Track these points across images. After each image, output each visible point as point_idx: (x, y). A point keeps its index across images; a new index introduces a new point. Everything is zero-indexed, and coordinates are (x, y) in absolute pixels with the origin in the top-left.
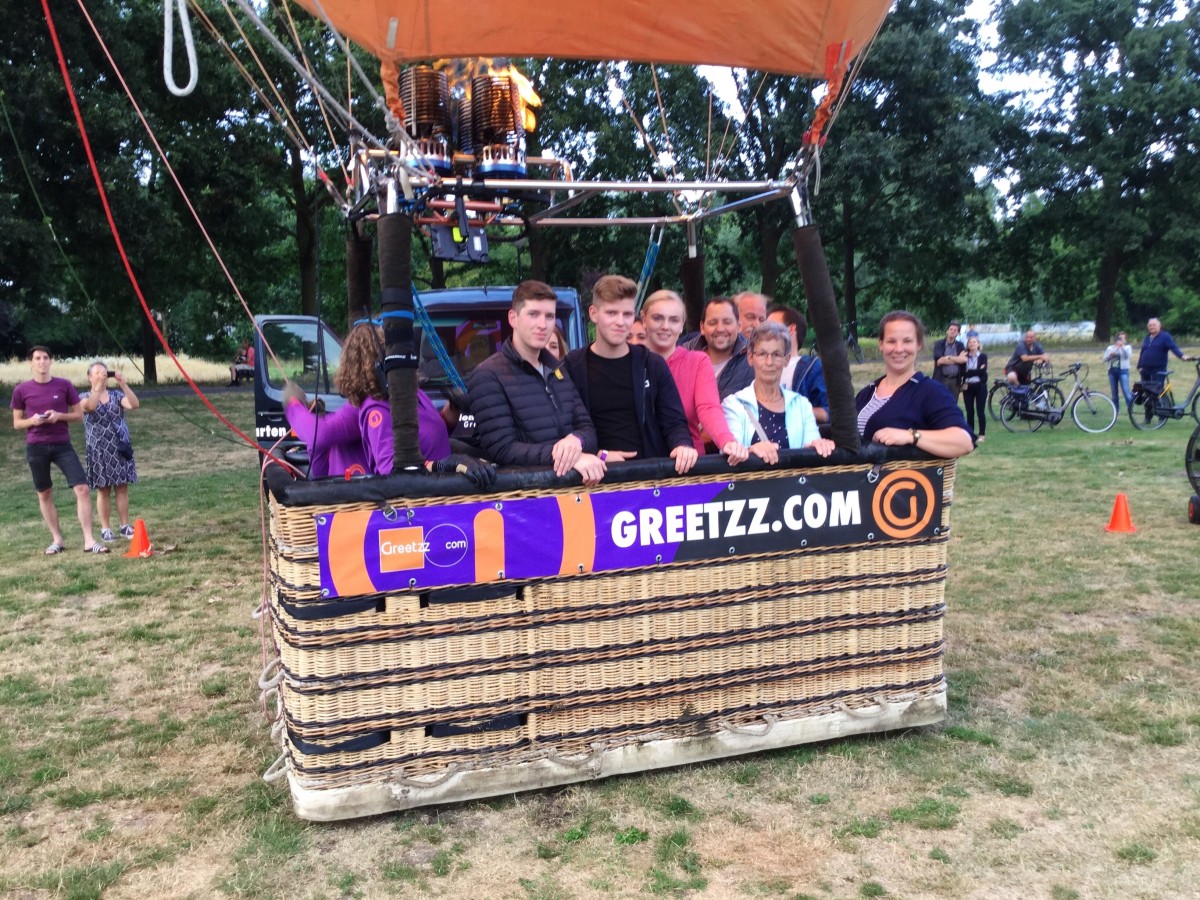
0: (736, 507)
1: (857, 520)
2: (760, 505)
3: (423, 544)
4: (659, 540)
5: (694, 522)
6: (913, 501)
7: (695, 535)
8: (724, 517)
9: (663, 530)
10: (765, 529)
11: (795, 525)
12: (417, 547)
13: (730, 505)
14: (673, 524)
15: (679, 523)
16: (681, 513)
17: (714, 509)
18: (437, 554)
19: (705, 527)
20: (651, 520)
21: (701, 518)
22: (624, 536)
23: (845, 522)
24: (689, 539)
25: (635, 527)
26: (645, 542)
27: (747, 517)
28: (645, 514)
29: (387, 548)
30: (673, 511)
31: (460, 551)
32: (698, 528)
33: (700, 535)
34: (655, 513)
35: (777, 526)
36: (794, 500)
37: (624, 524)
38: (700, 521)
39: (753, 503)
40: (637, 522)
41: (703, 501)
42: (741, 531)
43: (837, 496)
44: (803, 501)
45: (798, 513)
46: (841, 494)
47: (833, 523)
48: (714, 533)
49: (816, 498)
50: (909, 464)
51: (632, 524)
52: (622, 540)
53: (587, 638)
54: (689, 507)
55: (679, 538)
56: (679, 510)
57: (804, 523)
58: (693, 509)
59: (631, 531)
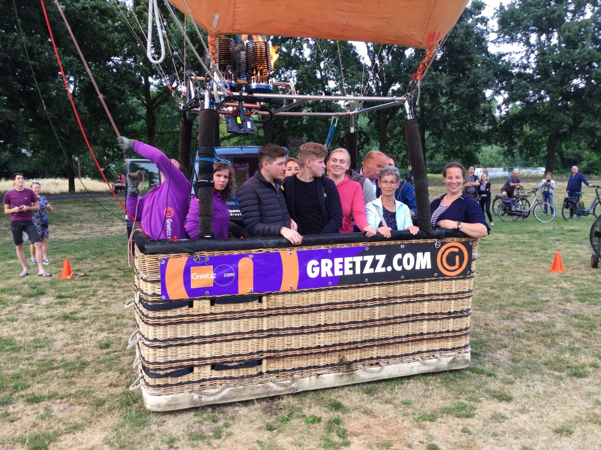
0: (369, 259)
1: (429, 267)
2: (381, 258)
3: (213, 274)
4: (330, 274)
5: (348, 266)
6: (457, 258)
7: (348, 272)
8: (363, 264)
9: (333, 270)
10: (383, 270)
11: (398, 268)
12: (210, 276)
13: (366, 258)
14: (338, 266)
15: (341, 266)
16: (342, 261)
17: (358, 260)
18: (219, 280)
19: (353, 269)
20: (327, 265)
21: (352, 264)
22: (313, 272)
23: (423, 267)
24: (345, 274)
25: (318, 268)
26: (323, 275)
27: (375, 264)
28: (324, 261)
29: (194, 276)
30: (338, 260)
31: (231, 278)
32: (350, 269)
33: (351, 273)
34: (329, 261)
35: (389, 269)
36: (399, 256)
37: (313, 266)
38: (351, 266)
39: (378, 257)
40: (319, 266)
41: (353, 256)
42: (372, 271)
43: (419, 255)
44: (403, 256)
45: (400, 262)
46: (422, 253)
47: (417, 268)
48: (358, 272)
49: (409, 255)
50: (456, 239)
51: (317, 266)
52: (312, 274)
53: (293, 323)
54: (345, 258)
55: (341, 273)
56: (341, 260)
57: (403, 268)
58: (348, 260)
59: (317, 270)
